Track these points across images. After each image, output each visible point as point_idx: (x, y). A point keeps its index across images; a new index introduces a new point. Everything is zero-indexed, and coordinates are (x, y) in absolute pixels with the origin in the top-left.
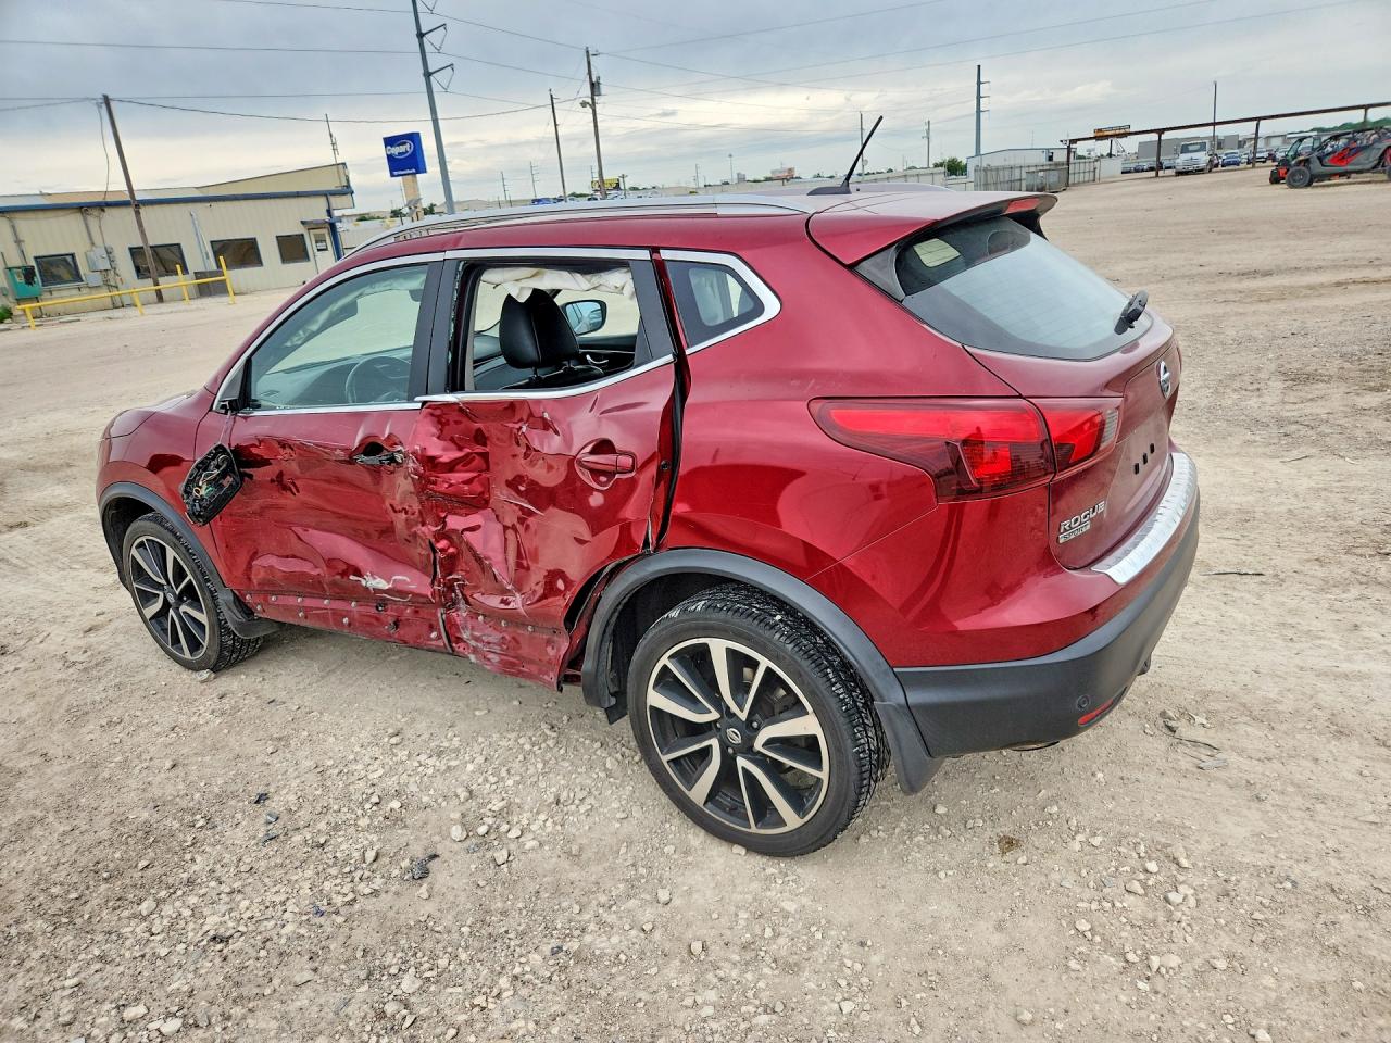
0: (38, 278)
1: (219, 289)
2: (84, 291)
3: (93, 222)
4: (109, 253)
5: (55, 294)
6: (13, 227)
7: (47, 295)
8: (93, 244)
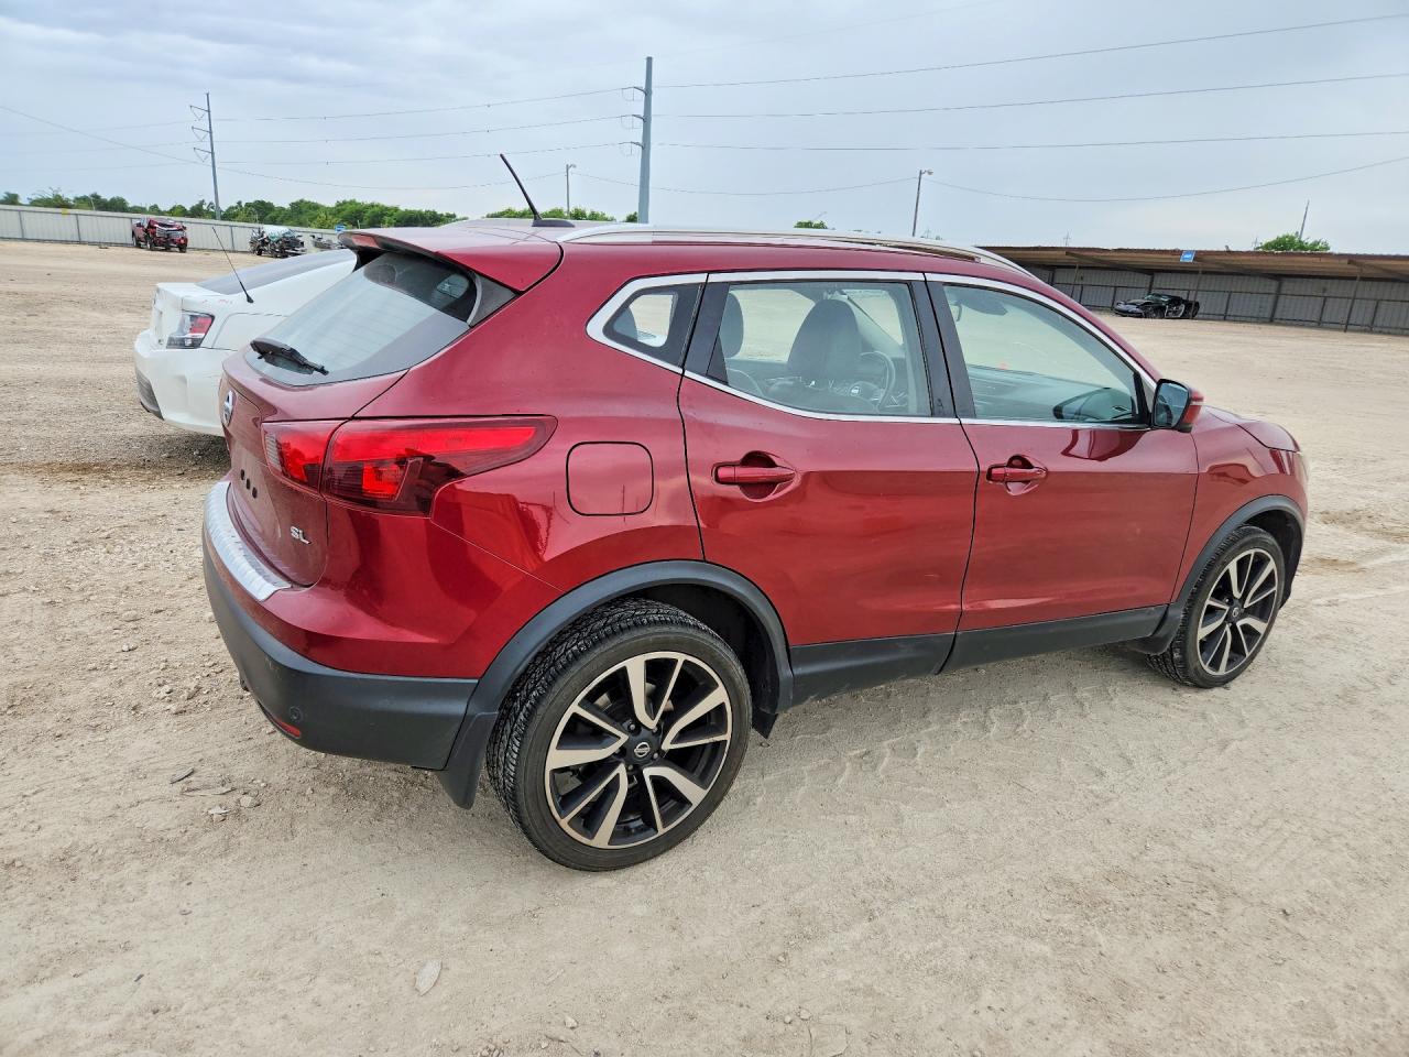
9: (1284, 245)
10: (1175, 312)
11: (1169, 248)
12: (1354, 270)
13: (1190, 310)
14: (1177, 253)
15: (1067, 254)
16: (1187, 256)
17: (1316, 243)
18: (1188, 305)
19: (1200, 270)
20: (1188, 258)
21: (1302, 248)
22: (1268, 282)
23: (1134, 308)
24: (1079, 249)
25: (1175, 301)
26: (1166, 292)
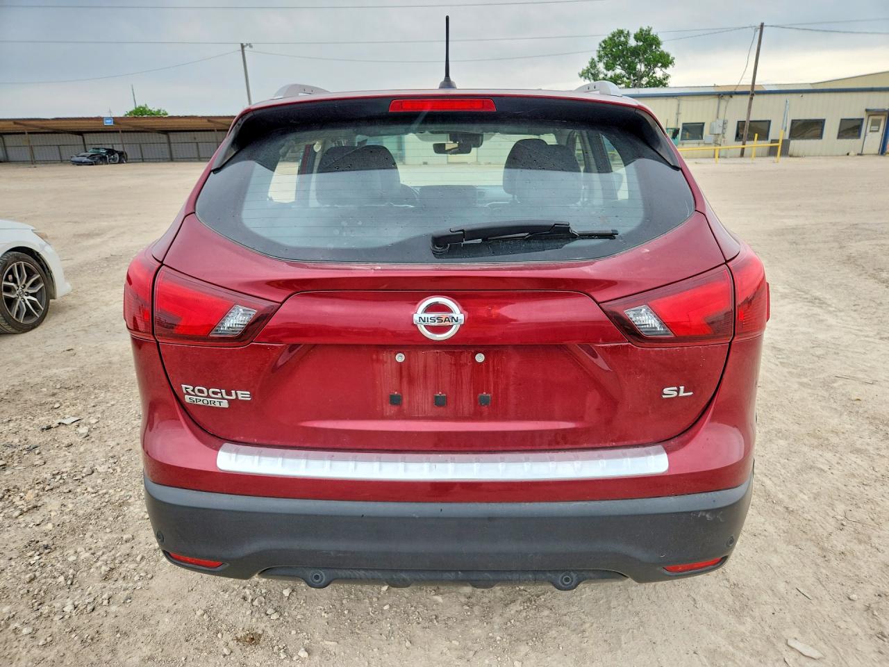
0: (679, 136)
1: (785, 152)
2: (701, 145)
3: (723, 103)
4: (724, 124)
5: (685, 146)
6: (679, 105)
7: (681, 145)
8: (718, 117)
9: (140, 112)
10: (113, 159)
11: (93, 116)
12: (210, 126)
13: (122, 158)
14: (100, 119)
15: (15, 123)
16: (107, 121)
17: (159, 111)
18: (121, 154)
19: (120, 130)
20: (109, 123)
21: (153, 114)
22: (161, 135)
23: (85, 159)
24: (24, 120)
25: (111, 152)
26: (103, 146)
